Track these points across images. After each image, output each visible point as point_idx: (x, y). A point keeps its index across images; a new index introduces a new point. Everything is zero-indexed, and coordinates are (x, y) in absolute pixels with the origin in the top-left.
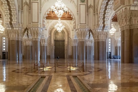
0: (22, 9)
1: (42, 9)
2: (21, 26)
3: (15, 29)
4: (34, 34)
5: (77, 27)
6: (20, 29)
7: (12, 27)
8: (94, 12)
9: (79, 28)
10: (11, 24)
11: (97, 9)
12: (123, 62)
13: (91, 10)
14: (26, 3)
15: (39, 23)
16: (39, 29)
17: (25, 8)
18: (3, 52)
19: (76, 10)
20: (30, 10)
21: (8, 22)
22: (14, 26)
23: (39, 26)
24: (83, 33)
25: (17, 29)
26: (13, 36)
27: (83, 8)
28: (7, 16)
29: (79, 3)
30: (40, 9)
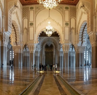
0: (23, 32)
1: (36, 31)
2: (22, 43)
3: (18, 45)
4: (31, 48)
5: (63, 43)
6: (21, 45)
7: (17, 44)
8: (75, 32)
9: (64, 43)
10: (16, 42)
11: (78, 30)
12: (93, 67)
13: (73, 31)
14: (26, 28)
15: (34, 40)
16: (34, 44)
17: (25, 31)
18: (10, 61)
19: (62, 30)
20: (28, 32)
21: (15, 42)
22: (18, 44)
23: (34, 43)
24: (67, 47)
25: (20, 45)
26: (17, 50)
27: (67, 29)
28: (14, 38)
29: (64, 26)
30: (35, 31)
